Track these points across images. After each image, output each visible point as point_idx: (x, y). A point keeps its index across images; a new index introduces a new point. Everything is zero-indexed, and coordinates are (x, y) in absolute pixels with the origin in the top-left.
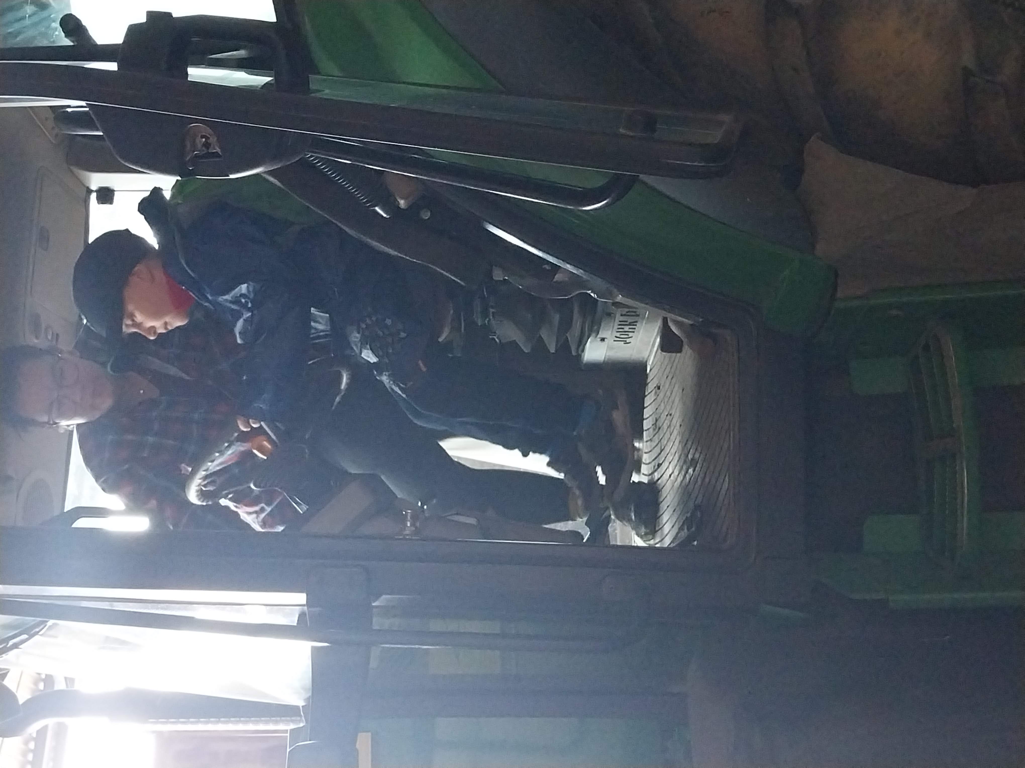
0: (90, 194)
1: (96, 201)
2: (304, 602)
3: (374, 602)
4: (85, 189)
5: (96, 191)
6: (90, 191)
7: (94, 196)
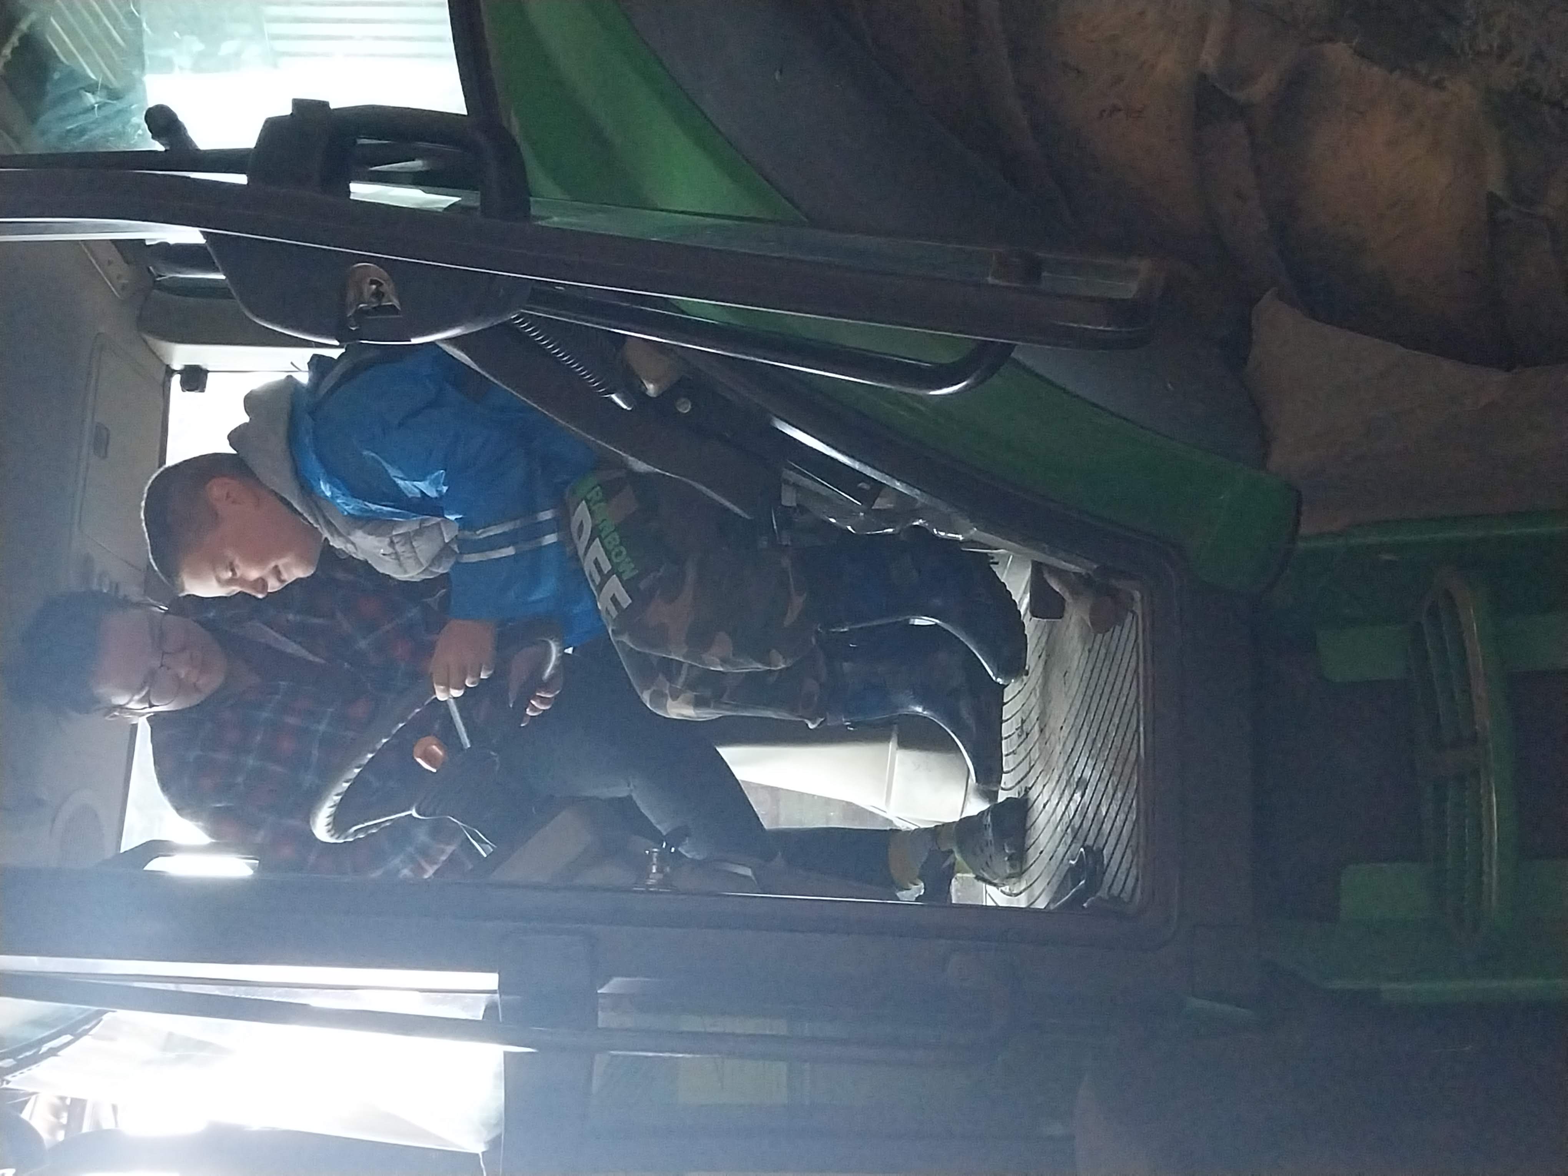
0: (171, 376)
1: (180, 388)
2: (495, 986)
3: (601, 987)
4: (164, 368)
5: (180, 372)
6: (170, 372)
7: (176, 379)
